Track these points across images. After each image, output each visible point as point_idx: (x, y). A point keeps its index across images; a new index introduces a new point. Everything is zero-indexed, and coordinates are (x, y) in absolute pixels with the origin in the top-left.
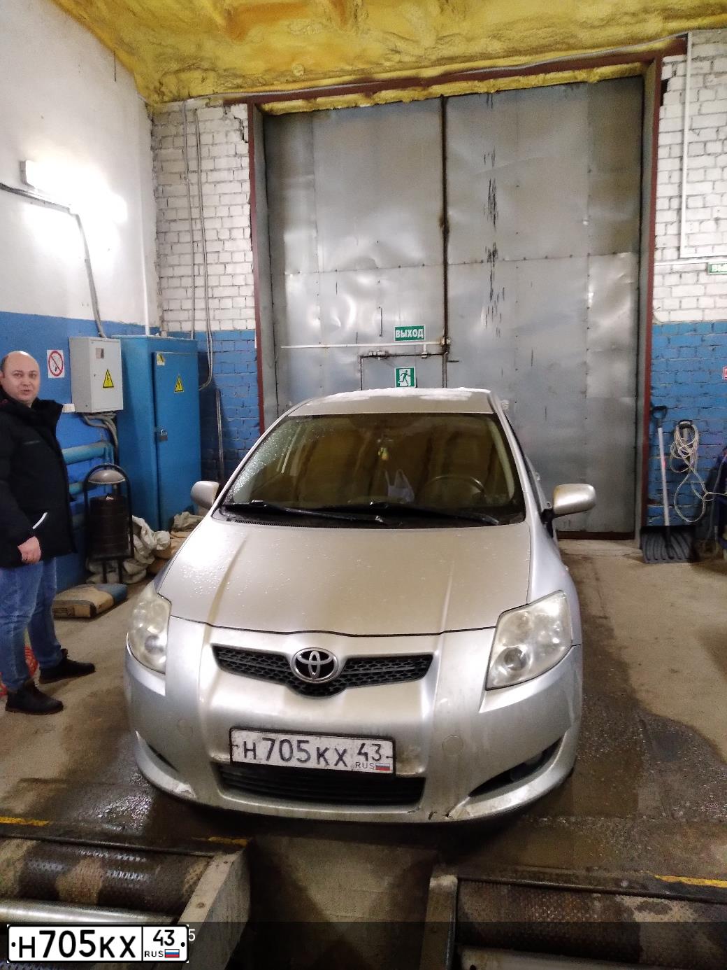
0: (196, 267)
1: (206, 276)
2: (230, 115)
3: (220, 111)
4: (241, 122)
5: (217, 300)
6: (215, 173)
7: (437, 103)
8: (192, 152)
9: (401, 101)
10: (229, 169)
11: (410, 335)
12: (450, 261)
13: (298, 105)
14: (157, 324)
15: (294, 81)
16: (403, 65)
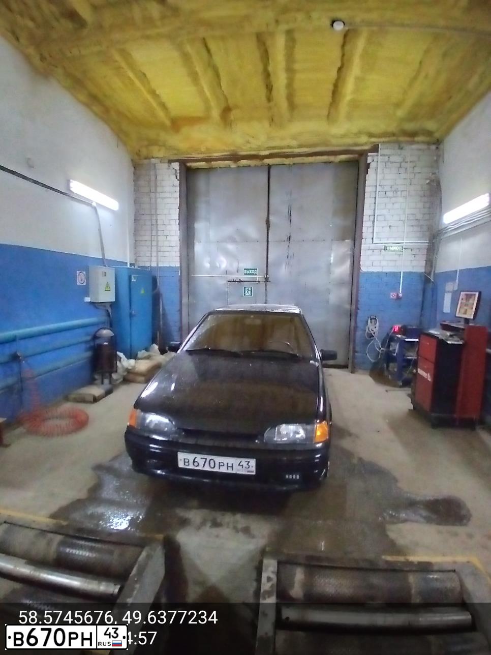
0: (153, 237)
1: (158, 241)
2: (171, 167)
3: (166, 165)
4: (176, 170)
5: (162, 253)
6: (163, 194)
7: (267, 168)
8: (152, 184)
9: (249, 166)
10: (170, 192)
11: (251, 272)
12: (270, 240)
13: (202, 164)
14: (133, 262)
15: (201, 154)
16: (251, 149)
